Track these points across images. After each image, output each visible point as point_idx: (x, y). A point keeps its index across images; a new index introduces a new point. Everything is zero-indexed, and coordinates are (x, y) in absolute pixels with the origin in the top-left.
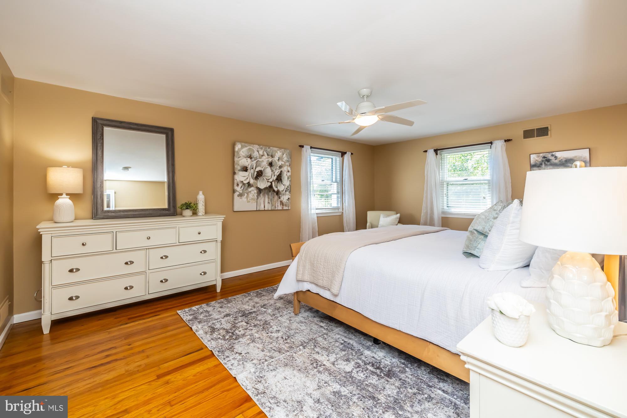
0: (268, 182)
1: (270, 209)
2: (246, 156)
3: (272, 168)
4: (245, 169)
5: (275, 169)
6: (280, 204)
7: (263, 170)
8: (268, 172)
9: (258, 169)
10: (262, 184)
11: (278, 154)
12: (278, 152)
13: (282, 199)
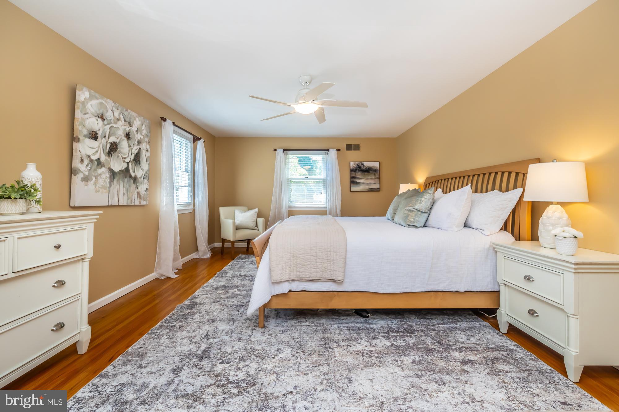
0: (124, 162)
1: (125, 204)
2: (96, 114)
3: (130, 142)
4: (94, 136)
5: (133, 144)
6: (138, 197)
7: (118, 142)
8: (124, 145)
9: (112, 140)
10: (118, 166)
11: (137, 123)
12: (137, 119)
13: (139, 189)
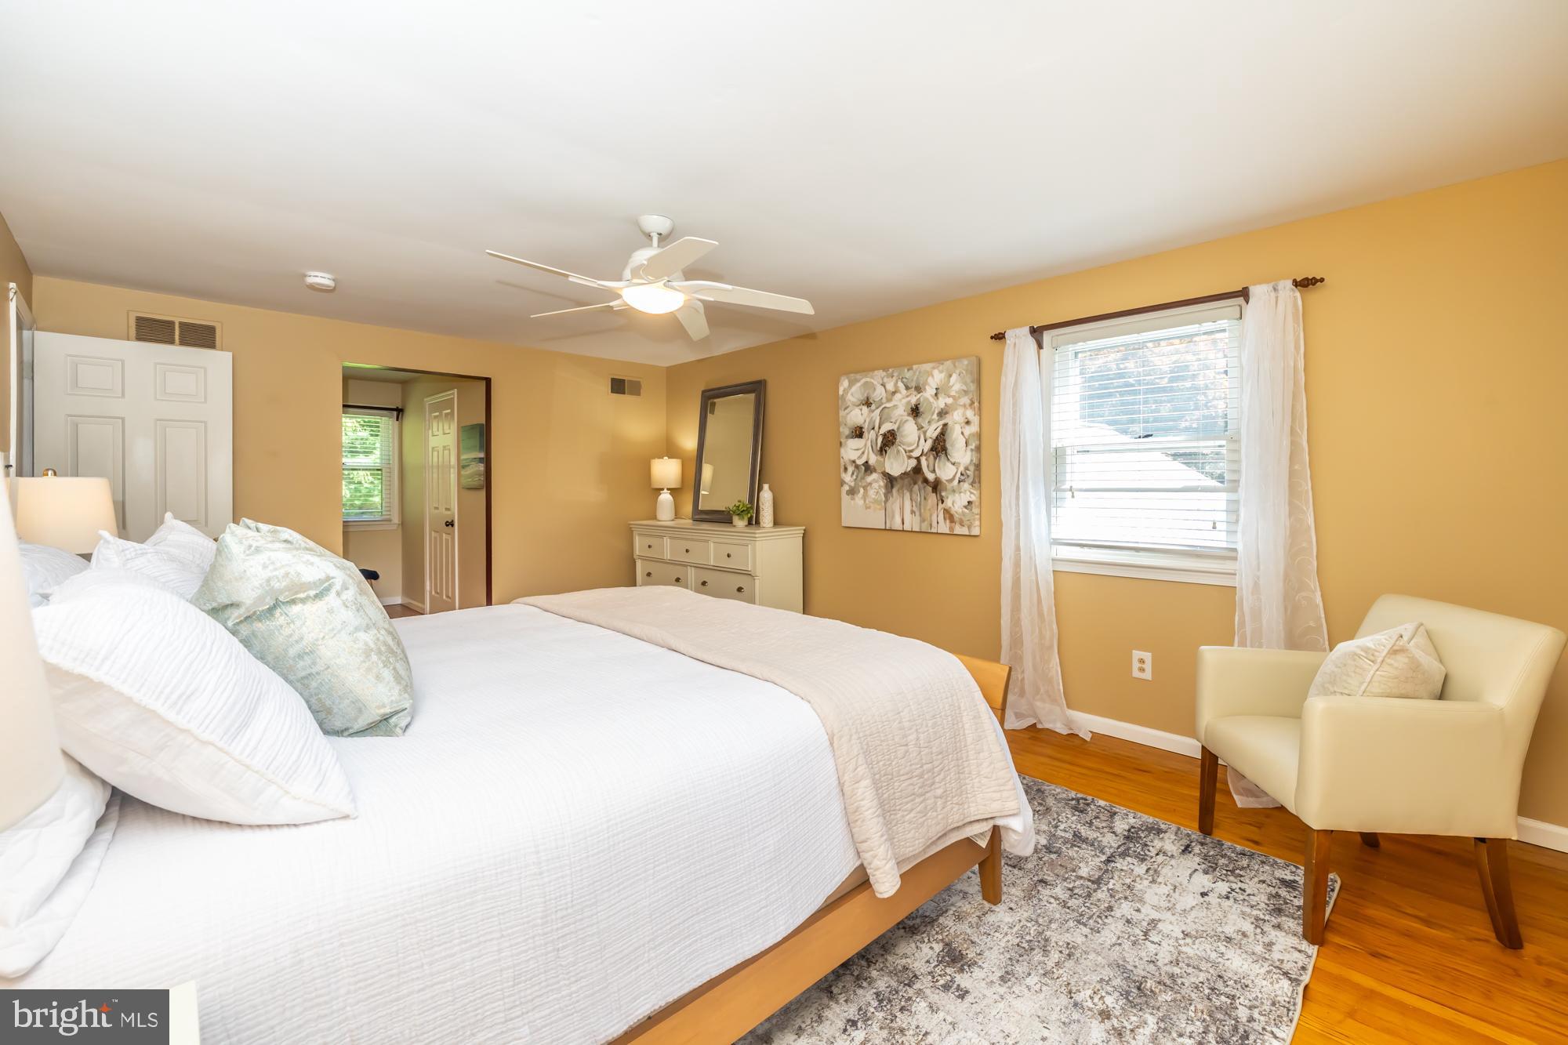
0: (910, 457)
1: (916, 529)
2: (859, 402)
3: (920, 420)
4: (858, 433)
5: (927, 422)
6: (945, 519)
7: (896, 429)
8: (910, 431)
9: (884, 429)
10: (897, 465)
11: (937, 378)
12: (936, 372)
13: (949, 503)
